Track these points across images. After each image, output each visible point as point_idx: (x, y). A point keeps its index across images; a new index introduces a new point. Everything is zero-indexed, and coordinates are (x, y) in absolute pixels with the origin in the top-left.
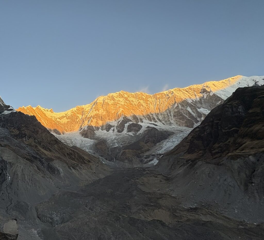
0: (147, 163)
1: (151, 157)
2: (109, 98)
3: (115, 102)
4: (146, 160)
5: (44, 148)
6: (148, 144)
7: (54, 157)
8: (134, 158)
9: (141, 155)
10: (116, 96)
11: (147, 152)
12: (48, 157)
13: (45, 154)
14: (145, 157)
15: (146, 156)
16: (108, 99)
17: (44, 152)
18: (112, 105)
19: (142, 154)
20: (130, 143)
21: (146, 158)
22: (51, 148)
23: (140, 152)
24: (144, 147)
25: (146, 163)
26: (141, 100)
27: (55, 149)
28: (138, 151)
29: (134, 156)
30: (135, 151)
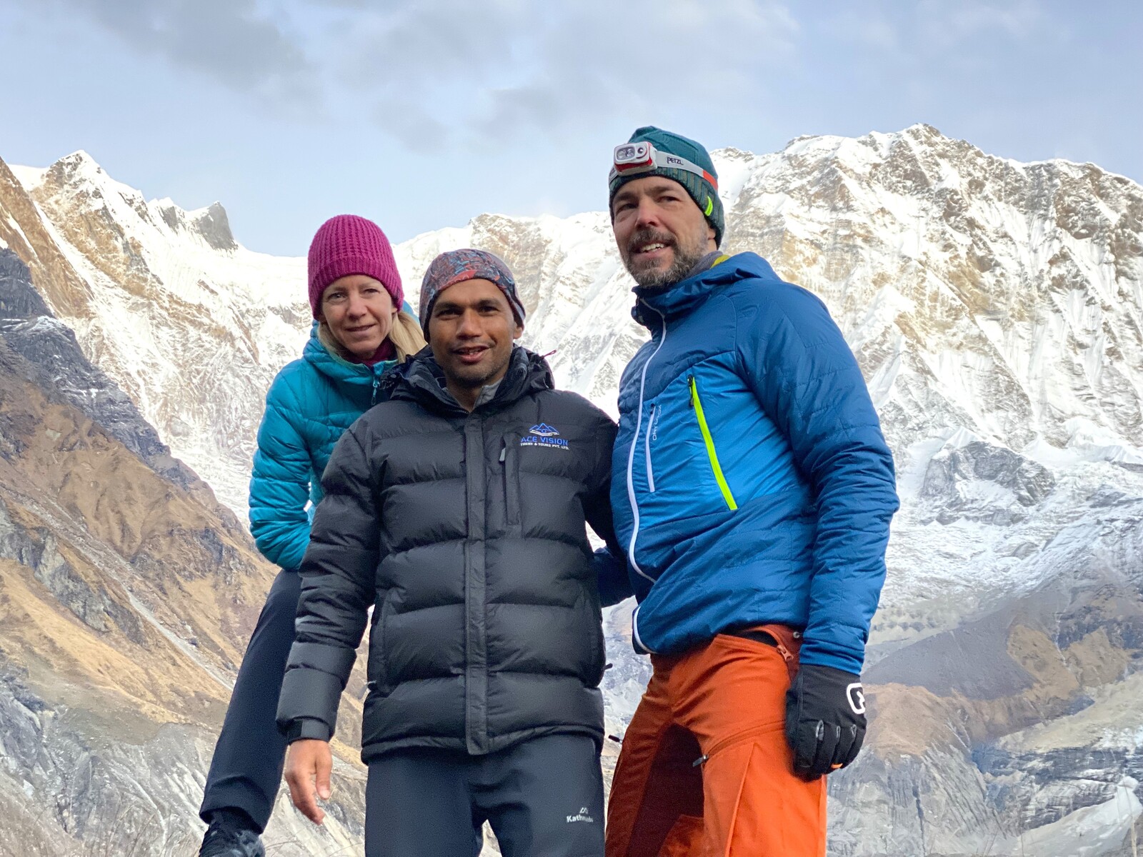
0: (1048, 821)
1: (1090, 772)
2: (796, 183)
3: (848, 224)
4: (1042, 796)
5: (77, 605)
6: (1077, 648)
7: (170, 705)
8: (942, 770)
9: (1011, 742)
10: (859, 170)
11: (1065, 718)
12: (100, 700)
13: (72, 662)
14: (1037, 764)
15: (1048, 758)
16: (789, 193)
17: (68, 647)
18: (818, 246)
19: (1019, 735)
20: (924, 621)
21: (1045, 778)
22: (152, 607)
23: (1001, 718)
24: (1037, 675)
25: (1036, 824)
26: (1078, 236)
27: (191, 621)
28: (985, 703)
29: (943, 747)
30: (963, 700)
